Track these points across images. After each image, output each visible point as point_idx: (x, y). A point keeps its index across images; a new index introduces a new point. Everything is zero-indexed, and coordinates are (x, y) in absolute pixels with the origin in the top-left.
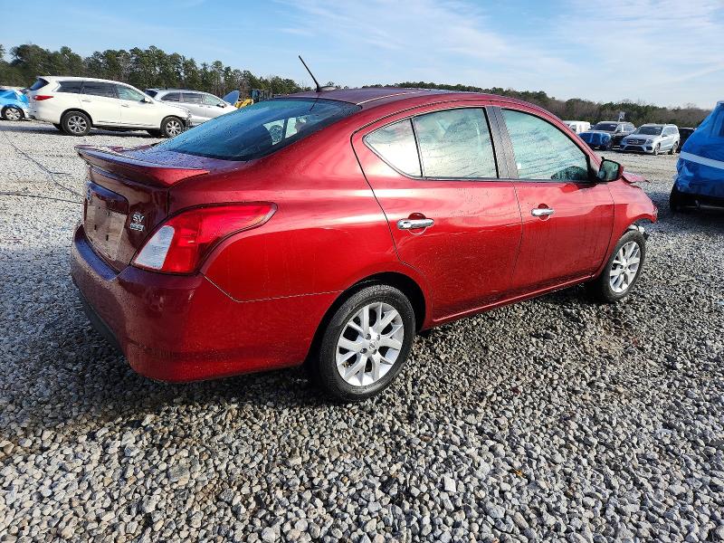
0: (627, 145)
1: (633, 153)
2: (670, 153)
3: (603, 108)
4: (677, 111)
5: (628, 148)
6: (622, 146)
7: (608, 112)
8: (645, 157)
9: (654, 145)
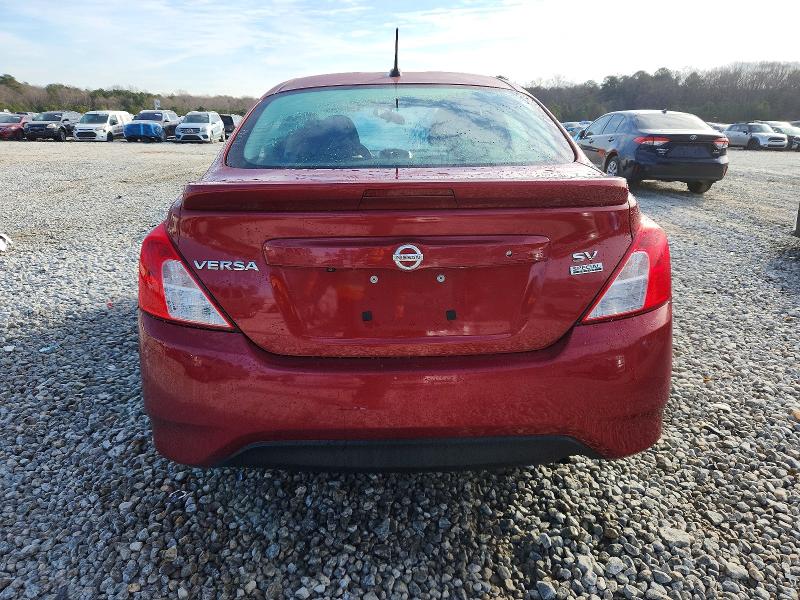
0: (182, 135)
1: (192, 142)
2: (221, 141)
3: (95, 95)
4: (172, 98)
5: (185, 138)
6: (179, 137)
7: (102, 99)
8: (204, 146)
9: (209, 134)
